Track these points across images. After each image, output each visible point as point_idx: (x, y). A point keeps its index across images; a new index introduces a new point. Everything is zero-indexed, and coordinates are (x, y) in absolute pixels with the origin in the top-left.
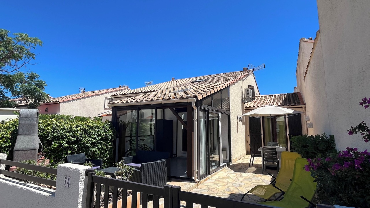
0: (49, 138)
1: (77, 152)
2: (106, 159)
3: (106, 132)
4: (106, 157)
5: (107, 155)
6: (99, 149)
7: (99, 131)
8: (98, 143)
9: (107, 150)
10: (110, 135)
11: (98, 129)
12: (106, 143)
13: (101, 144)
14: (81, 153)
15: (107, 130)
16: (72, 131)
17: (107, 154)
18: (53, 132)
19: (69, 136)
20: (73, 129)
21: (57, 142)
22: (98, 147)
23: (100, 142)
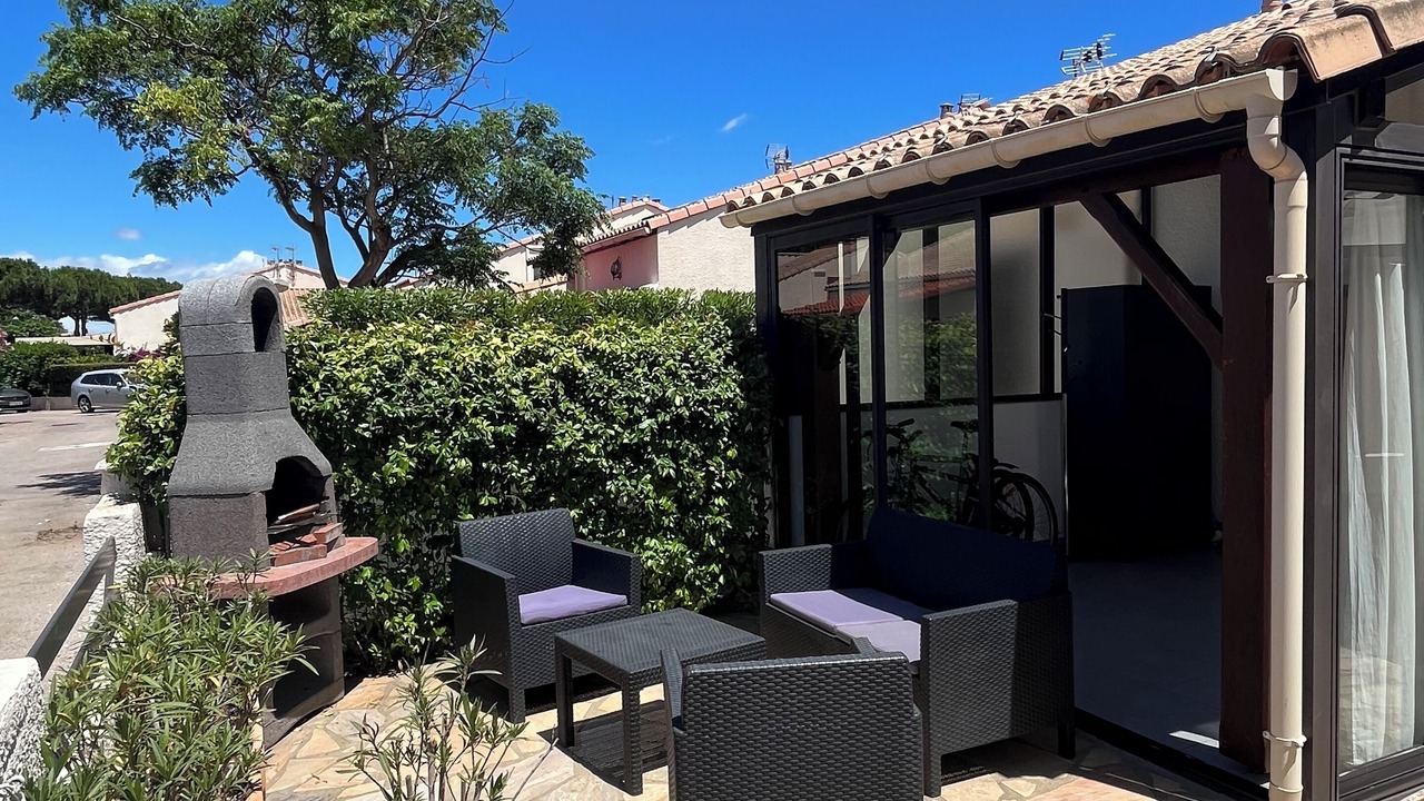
0: (365, 430)
1: (536, 501)
2: (713, 543)
3: (700, 384)
4: (715, 528)
5: (720, 519)
6: (662, 484)
7: (656, 380)
8: (659, 451)
9: (719, 493)
10: (729, 405)
11: (651, 366)
12: (704, 448)
13: (675, 455)
14: (556, 505)
15: (705, 370)
16: (492, 387)
17: (719, 514)
18: (387, 394)
19: (475, 413)
20: (500, 375)
21: (411, 446)
22: (654, 472)
23: (669, 443)
